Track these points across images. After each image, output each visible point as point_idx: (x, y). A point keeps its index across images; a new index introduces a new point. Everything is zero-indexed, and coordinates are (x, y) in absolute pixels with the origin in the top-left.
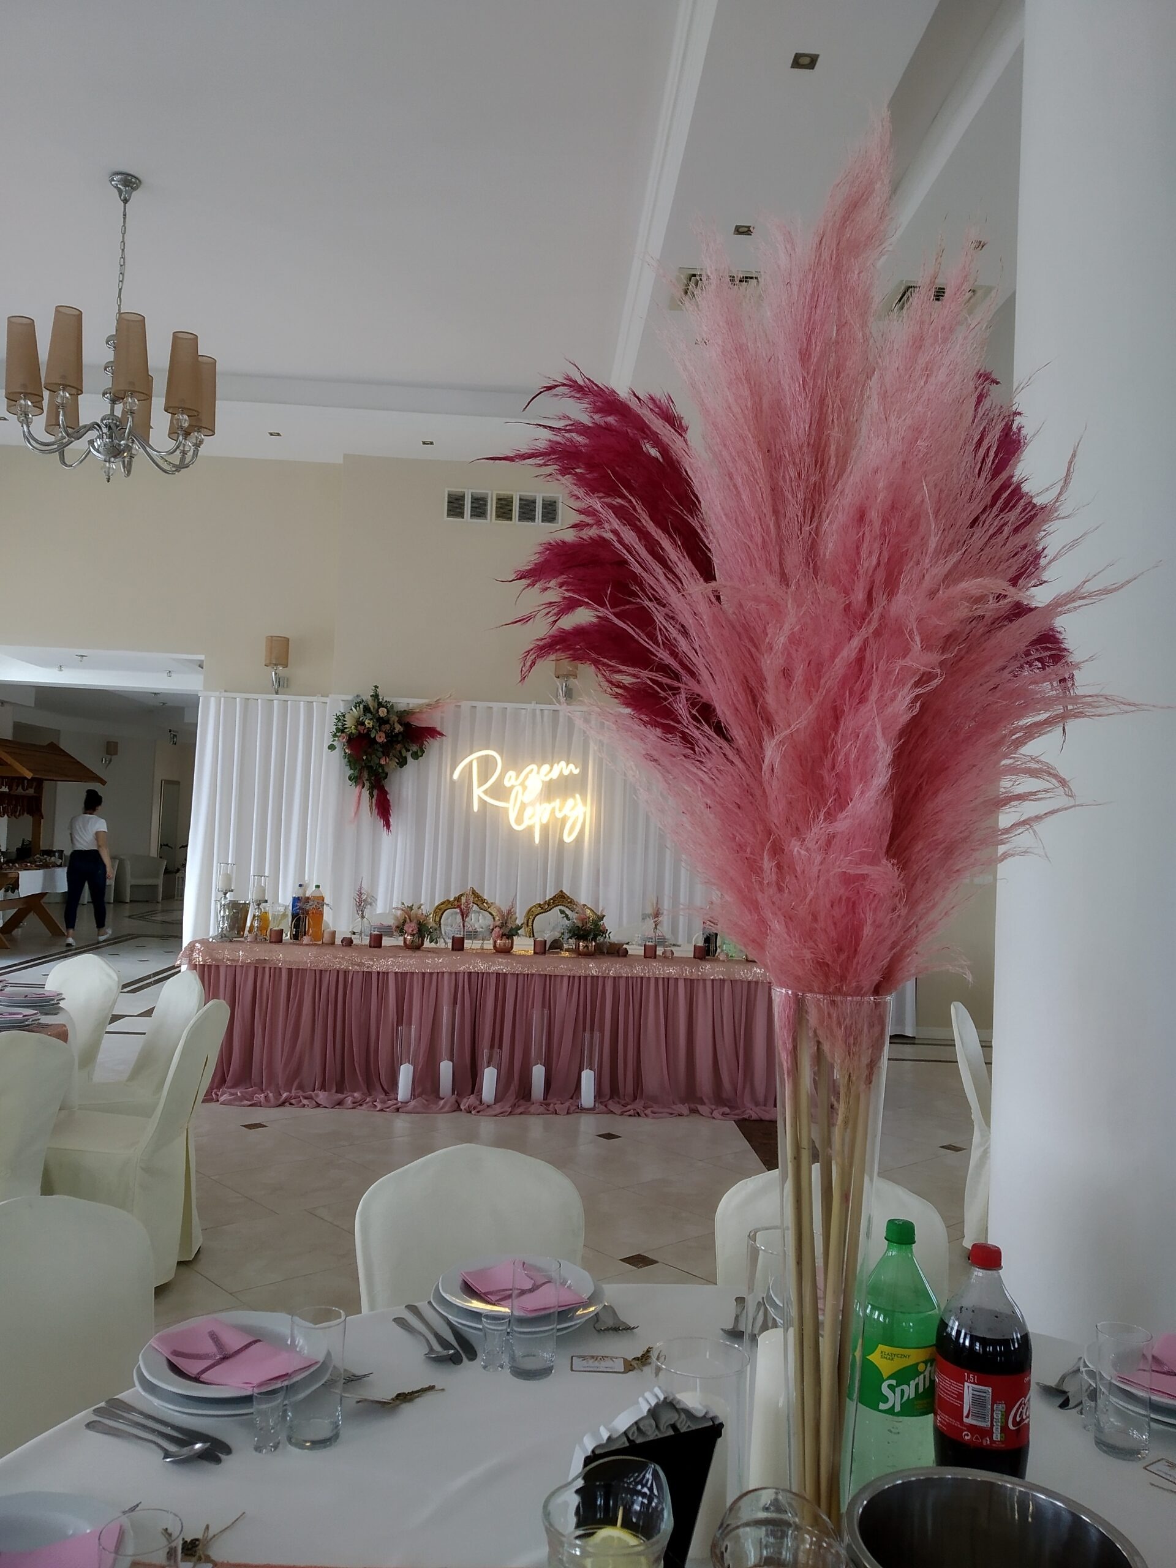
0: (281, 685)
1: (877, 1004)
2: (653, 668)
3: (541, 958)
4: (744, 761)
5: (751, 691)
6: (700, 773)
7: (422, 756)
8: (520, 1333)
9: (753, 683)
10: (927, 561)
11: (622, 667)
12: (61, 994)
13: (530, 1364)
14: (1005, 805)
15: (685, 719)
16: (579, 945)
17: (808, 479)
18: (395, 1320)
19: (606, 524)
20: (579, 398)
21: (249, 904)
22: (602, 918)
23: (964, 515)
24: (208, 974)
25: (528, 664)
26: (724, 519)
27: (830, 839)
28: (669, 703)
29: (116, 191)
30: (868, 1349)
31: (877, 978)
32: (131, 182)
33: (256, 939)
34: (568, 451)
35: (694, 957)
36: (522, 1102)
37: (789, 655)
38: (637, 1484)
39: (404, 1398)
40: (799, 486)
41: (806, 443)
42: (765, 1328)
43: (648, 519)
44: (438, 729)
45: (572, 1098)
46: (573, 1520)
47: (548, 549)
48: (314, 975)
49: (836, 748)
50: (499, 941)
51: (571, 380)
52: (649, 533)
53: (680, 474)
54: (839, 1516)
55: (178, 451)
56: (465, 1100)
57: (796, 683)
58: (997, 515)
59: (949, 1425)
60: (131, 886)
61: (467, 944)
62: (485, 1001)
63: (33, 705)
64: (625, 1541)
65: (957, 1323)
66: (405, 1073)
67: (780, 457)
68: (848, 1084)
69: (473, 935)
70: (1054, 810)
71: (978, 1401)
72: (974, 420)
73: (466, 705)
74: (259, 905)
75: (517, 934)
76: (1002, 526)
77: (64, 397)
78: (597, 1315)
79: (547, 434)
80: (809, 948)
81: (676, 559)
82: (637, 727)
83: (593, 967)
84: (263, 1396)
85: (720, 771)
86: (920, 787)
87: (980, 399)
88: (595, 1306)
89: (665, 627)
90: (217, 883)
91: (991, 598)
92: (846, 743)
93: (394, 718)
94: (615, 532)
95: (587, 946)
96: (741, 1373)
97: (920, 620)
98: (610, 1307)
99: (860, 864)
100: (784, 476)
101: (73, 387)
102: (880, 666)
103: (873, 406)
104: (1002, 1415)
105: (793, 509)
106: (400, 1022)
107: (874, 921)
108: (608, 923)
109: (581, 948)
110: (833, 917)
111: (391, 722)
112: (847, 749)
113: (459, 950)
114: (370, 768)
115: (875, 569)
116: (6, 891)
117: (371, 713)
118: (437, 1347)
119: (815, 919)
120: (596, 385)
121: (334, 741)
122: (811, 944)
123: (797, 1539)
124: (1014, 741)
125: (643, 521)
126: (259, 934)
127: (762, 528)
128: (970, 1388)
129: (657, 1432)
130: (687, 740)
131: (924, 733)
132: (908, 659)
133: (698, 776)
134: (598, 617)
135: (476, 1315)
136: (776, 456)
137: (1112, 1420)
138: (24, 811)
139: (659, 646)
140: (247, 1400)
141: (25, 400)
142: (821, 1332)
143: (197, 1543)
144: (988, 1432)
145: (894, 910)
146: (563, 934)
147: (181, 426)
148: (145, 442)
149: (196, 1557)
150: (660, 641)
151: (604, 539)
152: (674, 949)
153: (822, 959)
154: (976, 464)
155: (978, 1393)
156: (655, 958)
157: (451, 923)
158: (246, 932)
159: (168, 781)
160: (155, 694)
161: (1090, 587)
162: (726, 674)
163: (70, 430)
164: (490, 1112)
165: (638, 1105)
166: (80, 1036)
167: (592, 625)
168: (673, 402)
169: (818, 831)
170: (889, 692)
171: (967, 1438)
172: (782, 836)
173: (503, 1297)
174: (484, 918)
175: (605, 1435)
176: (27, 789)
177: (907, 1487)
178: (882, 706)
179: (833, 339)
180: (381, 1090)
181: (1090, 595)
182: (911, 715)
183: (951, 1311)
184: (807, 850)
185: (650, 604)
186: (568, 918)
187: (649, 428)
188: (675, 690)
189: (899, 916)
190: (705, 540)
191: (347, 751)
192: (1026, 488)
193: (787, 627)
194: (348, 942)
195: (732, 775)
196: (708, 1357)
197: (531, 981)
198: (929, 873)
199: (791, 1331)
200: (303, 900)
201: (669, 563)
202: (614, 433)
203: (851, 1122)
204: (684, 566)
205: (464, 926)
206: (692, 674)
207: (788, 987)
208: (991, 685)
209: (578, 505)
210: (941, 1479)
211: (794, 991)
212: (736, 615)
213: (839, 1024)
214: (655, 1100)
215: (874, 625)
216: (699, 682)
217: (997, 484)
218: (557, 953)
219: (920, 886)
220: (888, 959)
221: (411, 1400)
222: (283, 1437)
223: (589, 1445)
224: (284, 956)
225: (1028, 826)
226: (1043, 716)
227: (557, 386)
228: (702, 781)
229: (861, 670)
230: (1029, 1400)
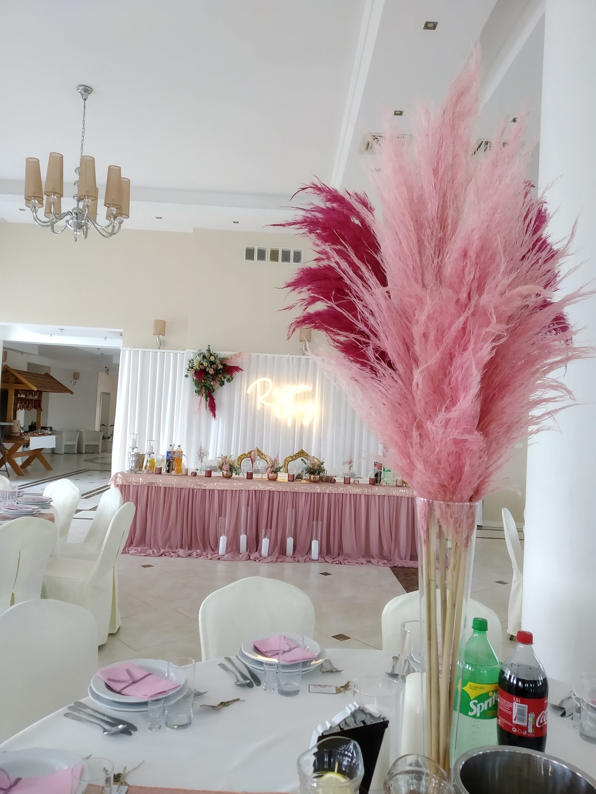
0: (161, 345)
1: (471, 507)
2: (356, 333)
3: (292, 483)
4: (402, 381)
5: (407, 345)
6: (380, 387)
7: (232, 381)
8: (284, 673)
9: (408, 341)
10: (499, 276)
11: (340, 332)
12: (51, 498)
13: (288, 689)
14: (538, 404)
15: (372, 359)
16: (311, 477)
17: (437, 235)
18: (219, 665)
19: (332, 259)
20: (319, 194)
21: (145, 454)
22: (322, 463)
23: (519, 254)
24: (124, 489)
25: (291, 330)
26: (393, 256)
27: (448, 421)
28: (364, 351)
29: (80, 95)
30: (464, 685)
31: (471, 493)
32: (88, 90)
33: (148, 472)
34: (313, 221)
35: (370, 484)
36: (281, 556)
37: (427, 325)
38: (345, 751)
39: (224, 704)
40: (432, 239)
41: (436, 217)
42: (409, 672)
43: (354, 255)
44: (240, 367)
45: (307, 554)
46: (312, 769)
47: (302, 272)
48: (177, 490)
49: (451, 374)
50: (270, 475)
51: (314, 185)
52: (354, 263)
53: (371, 233)
54: (449, 769)
55: (111, 226)
56: (253, 555)
57: (430, 341)
58: (536, 254)
59: (505, 724)
60: (86, 445)
61: (254, 476)
62: (263, 505)
63: (37, 354)
64: (339, 780)
65: (509, 672)
66: (223, 541)
67: (422, 224)
68: (456, 548)
69: (257, 471)
70: (564, 407)
71: (520, 712)
72: (523, 206)
73: (254, 355)
74: (150, 455)
75: (279, 471)
76: (538, 259)
77: (54, 198)
78: (322, 664)
79: (303, 213)
80: (436, 478)
81: (369, 277)
82: (347, 363)
83: (318, 488)
84: (153, 702)
85: (390, 386)
86: (494, 395)
87: (526, 194)
88: (321, 659)
89: (362, 311)
90: (129, 444)
91: (533, 296)
92: (456, 371)
93: (218, 362)
94: (337, 263)
95: (315, 478)
96: (397, 696)
97: (496, 307)
98: (329, 660)
99: (463, 434)
100: (424, 235)
101: (59, 194)
102: (474, 331)
103: (471, 197)
104: (533, 719)
105: (429, 251)
106: (220, 515)
107: (470, 464)
108: (325, 466)
109: (312, 478)
110: (449, 461)
111: (217, 363)
112: (457, 374)
113: (250, 479)
114: (206, 386)
115: (472, 281)
116: (24, 447)
117: (207, 359)
118: (241, 679)
119: (439, 462)
120: (327, 187)
121: (188, 373)
122: (437, 475)
123: (429, 782)
124: (543, 371)
125: (352, 257)
126: (150, 470)
127: (413, 261)
128: (516, 706)
129: (355, 725)
130: (372, 369)
131: (497, 367)
132: (489, 327)
133: (379, 388)
134: (328, 306)
135: (261, 663)
136: (420, 224)
137: (589, 723)
138: (32, 407)
139: (359, 321)
140: (145, 704)
141: (34, 200)
142: (440, 676)
143: (120, 775)
144: (525, 728)
145: (480, 458)
146: (303, 471)
147: (112, 213)
148: (94, 221)
149: (120, 782)
150: (360, 319)
151: (331, 266)
152: (359, 479)
153: (443, 483)
154: (524, 228)
155: (520, 708)
156: (350, 484)
157: (246, 466)
158: (143, 468)
159: (104, 393)
160: (98, 349)
161: (584, 290)
162: (394, 336)
163: (57, 215)
164: (265, 561)
165: (341, 558)
166: (60, 519)
167: (326, 311)
168: (367, 196)
169: (442, 416)
170: (479, 345)
171: (514, 731)
172: (422, 420)
173: (275, 654)
174: (263, 462)
175: (328, 726)
176: (34, 396)
177: (485, 755)
178: (475, 352)
179: (450, 163)
180: (210, 548)
181: (584, 295)
182: (491, 357)
183: (506, 665)
184: (436, 426)
185: (355, 300)
186: (305, 464)
187: (355, 209)
188: (367, 344)
189: (483, 461)
190: (383, 267)
191: (194, 378)
192: (549, 241)
193: (426, 311)
194: (195, 474)
195: (396, 388)
196: (380, 686)
197: (286, 495)
198: (498, 439)
199: (425, 674)
200: (172, 453)
201: (365, 278)
202: (336, 212)
203: (457, 567)
204: (372, 280)
205: (253, 467)
206: (376, 336)
207: (424, 497)
208: (532, 342)
209: (319, 249)
210: (503, 752)
211: (428, 499)
212: (399, 305)
213: (451, 517)
214: (349, 556)
215: (472, 310)
216: (379, 340)
217: (535, 238)
218: (300, 481)
219: (494, 446)
220: (477, 483)
221: (227, 706)
222: (163, 723)
223: (320, 731)
224: (163, 481)
225: (550, 415)
226: (559, 358)
227: (308, 188)
228: (381, 391)
229: (464, 334)
230: (547, 712)
